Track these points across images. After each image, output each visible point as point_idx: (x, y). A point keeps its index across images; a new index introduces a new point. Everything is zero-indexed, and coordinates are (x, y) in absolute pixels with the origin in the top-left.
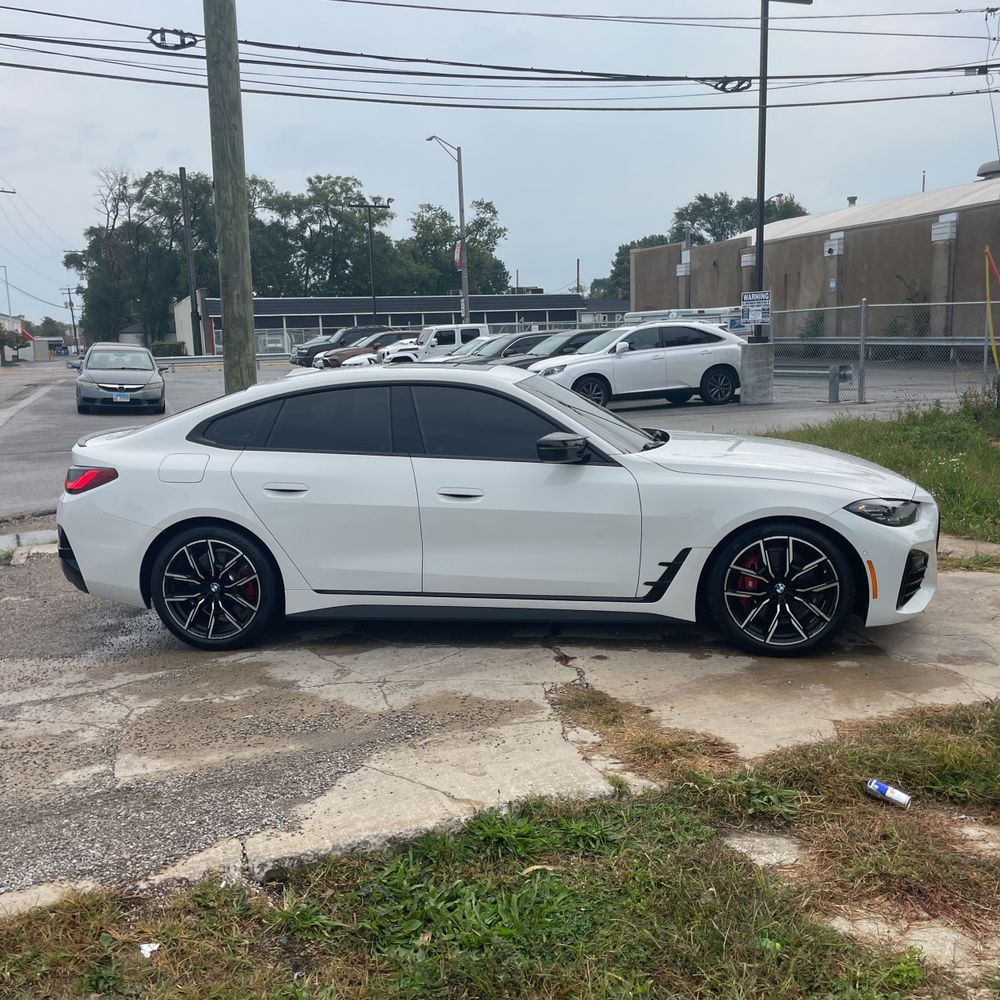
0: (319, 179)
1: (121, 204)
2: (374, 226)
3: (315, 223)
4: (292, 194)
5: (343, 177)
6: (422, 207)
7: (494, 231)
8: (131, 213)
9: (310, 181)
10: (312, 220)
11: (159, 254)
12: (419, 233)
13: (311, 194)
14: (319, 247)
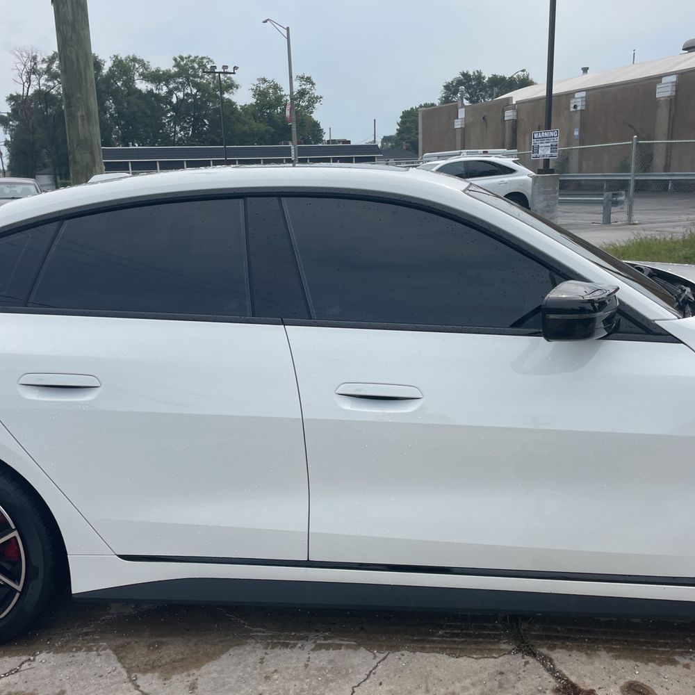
0: (182, 58)
1: (33, 77)
2: (224, 94)
3: (180, 91)
4: (161, 69)
5: (200, 57)
6: (259, 79)
7: (312, 98)
8: (39, 83)
9: (175, 60)
10: (177, 89)
12: (257, 99)
13: (176, 69)
14: (183, 109)
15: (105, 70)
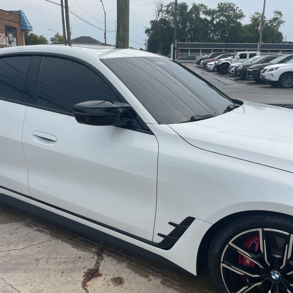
0: (222, 4)
1: (160, 13)
2: (237, 20)
3: (218, 19)
4: (212, 9)
5: (230, 3)
6: (255, 13)
7: (280, 22)
8: (162, 16)
9: (219, 4)
10: (216, 17)
11: (169, 29)
12: (253, 22)
13: (218, 9)
14: (218, 27)
15: (189, 10)
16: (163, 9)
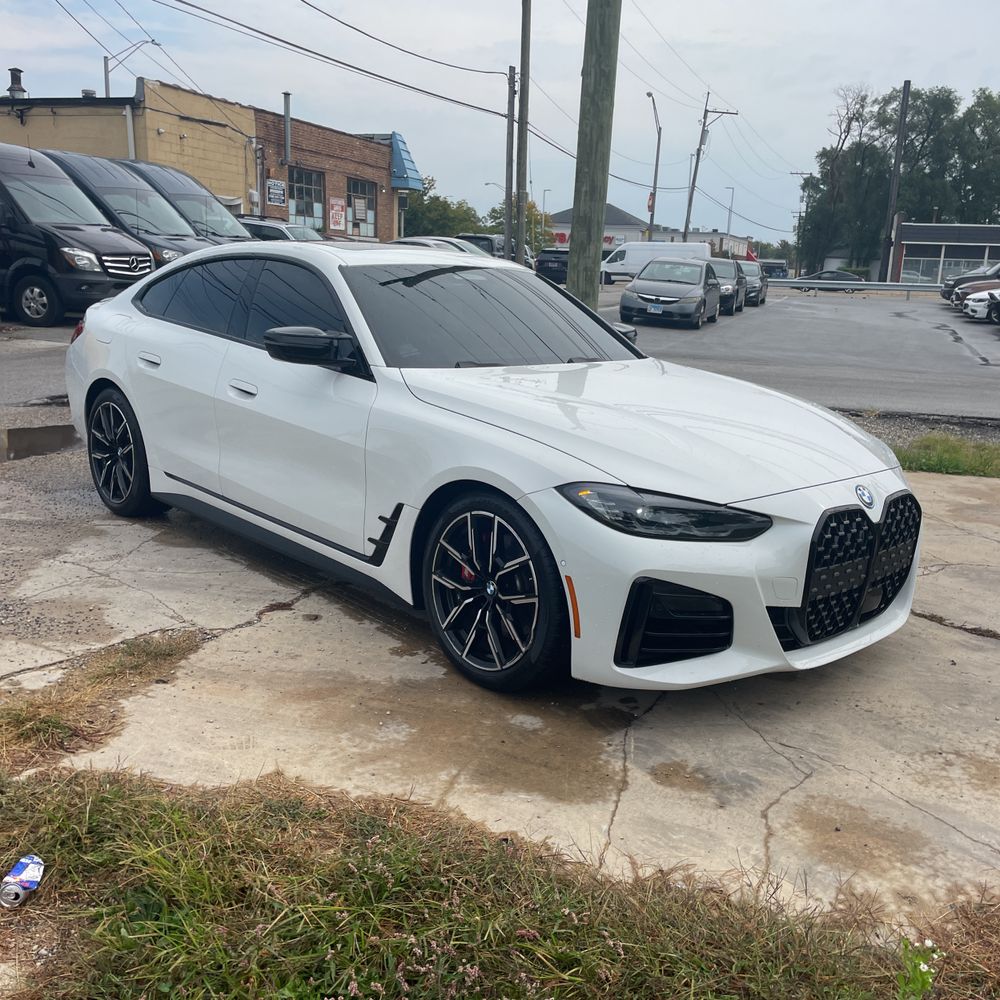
1: (855, 124)
8: (860, 133)
11: (882, 177)
16: (867, 110)
